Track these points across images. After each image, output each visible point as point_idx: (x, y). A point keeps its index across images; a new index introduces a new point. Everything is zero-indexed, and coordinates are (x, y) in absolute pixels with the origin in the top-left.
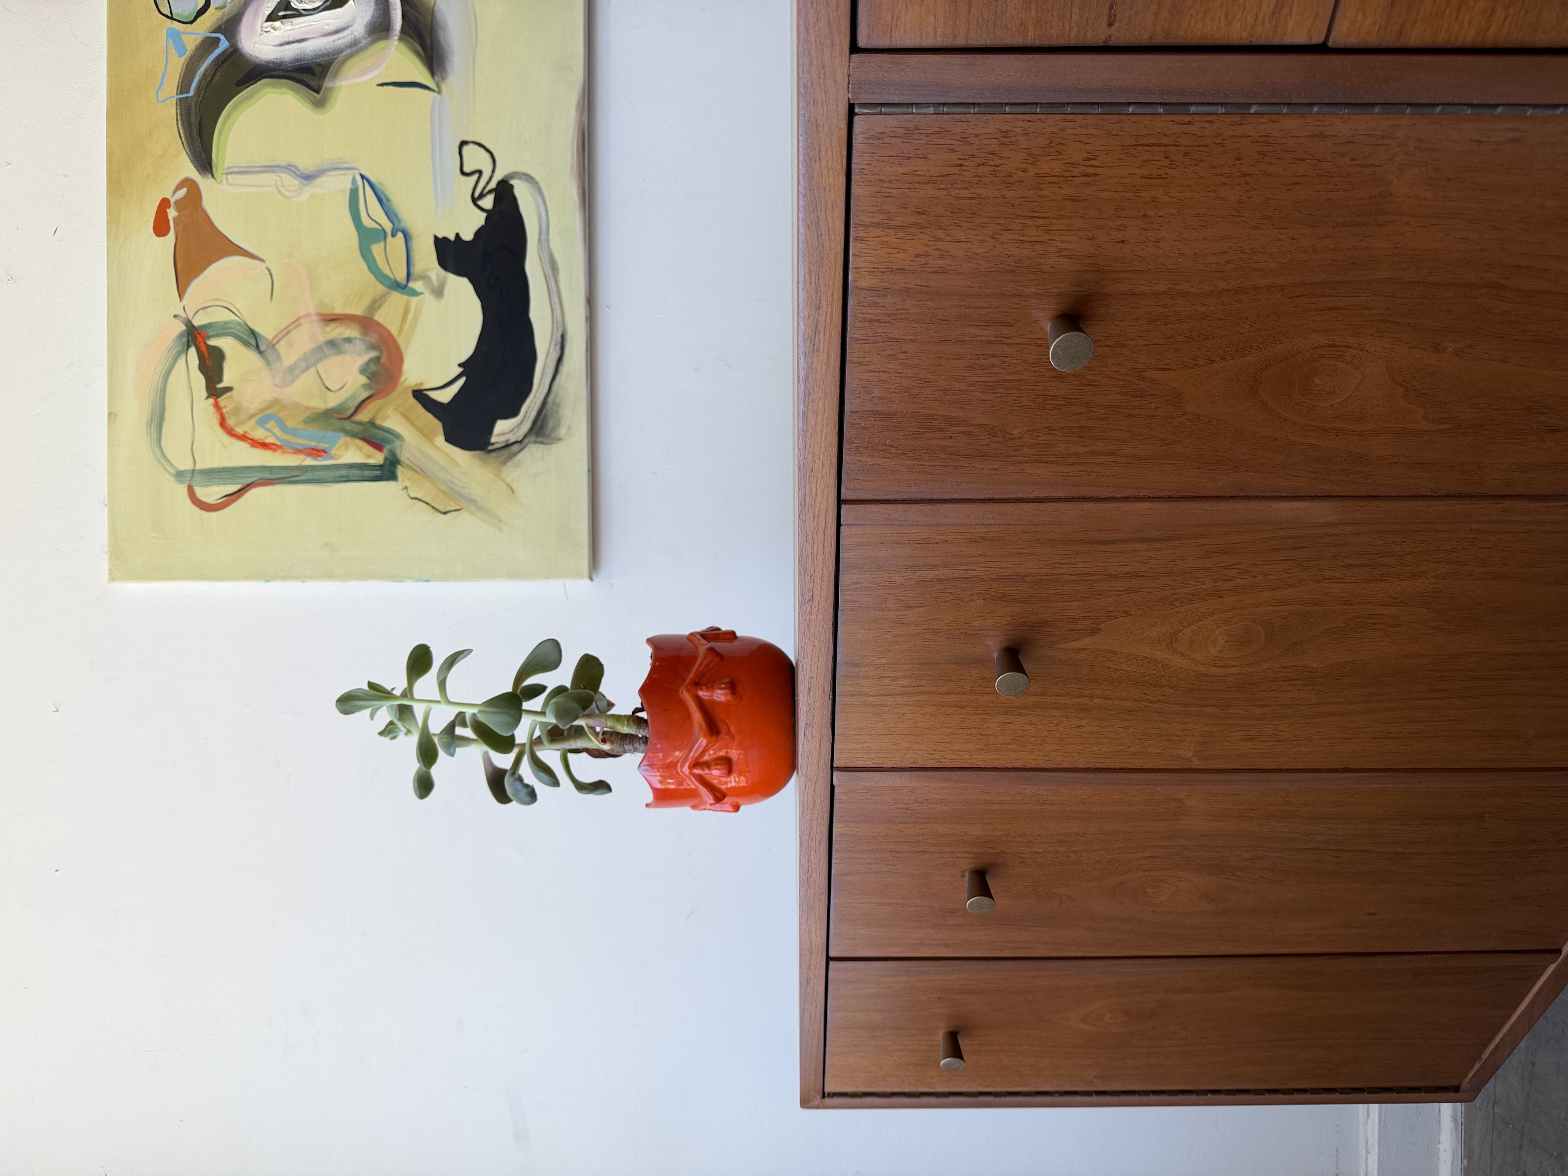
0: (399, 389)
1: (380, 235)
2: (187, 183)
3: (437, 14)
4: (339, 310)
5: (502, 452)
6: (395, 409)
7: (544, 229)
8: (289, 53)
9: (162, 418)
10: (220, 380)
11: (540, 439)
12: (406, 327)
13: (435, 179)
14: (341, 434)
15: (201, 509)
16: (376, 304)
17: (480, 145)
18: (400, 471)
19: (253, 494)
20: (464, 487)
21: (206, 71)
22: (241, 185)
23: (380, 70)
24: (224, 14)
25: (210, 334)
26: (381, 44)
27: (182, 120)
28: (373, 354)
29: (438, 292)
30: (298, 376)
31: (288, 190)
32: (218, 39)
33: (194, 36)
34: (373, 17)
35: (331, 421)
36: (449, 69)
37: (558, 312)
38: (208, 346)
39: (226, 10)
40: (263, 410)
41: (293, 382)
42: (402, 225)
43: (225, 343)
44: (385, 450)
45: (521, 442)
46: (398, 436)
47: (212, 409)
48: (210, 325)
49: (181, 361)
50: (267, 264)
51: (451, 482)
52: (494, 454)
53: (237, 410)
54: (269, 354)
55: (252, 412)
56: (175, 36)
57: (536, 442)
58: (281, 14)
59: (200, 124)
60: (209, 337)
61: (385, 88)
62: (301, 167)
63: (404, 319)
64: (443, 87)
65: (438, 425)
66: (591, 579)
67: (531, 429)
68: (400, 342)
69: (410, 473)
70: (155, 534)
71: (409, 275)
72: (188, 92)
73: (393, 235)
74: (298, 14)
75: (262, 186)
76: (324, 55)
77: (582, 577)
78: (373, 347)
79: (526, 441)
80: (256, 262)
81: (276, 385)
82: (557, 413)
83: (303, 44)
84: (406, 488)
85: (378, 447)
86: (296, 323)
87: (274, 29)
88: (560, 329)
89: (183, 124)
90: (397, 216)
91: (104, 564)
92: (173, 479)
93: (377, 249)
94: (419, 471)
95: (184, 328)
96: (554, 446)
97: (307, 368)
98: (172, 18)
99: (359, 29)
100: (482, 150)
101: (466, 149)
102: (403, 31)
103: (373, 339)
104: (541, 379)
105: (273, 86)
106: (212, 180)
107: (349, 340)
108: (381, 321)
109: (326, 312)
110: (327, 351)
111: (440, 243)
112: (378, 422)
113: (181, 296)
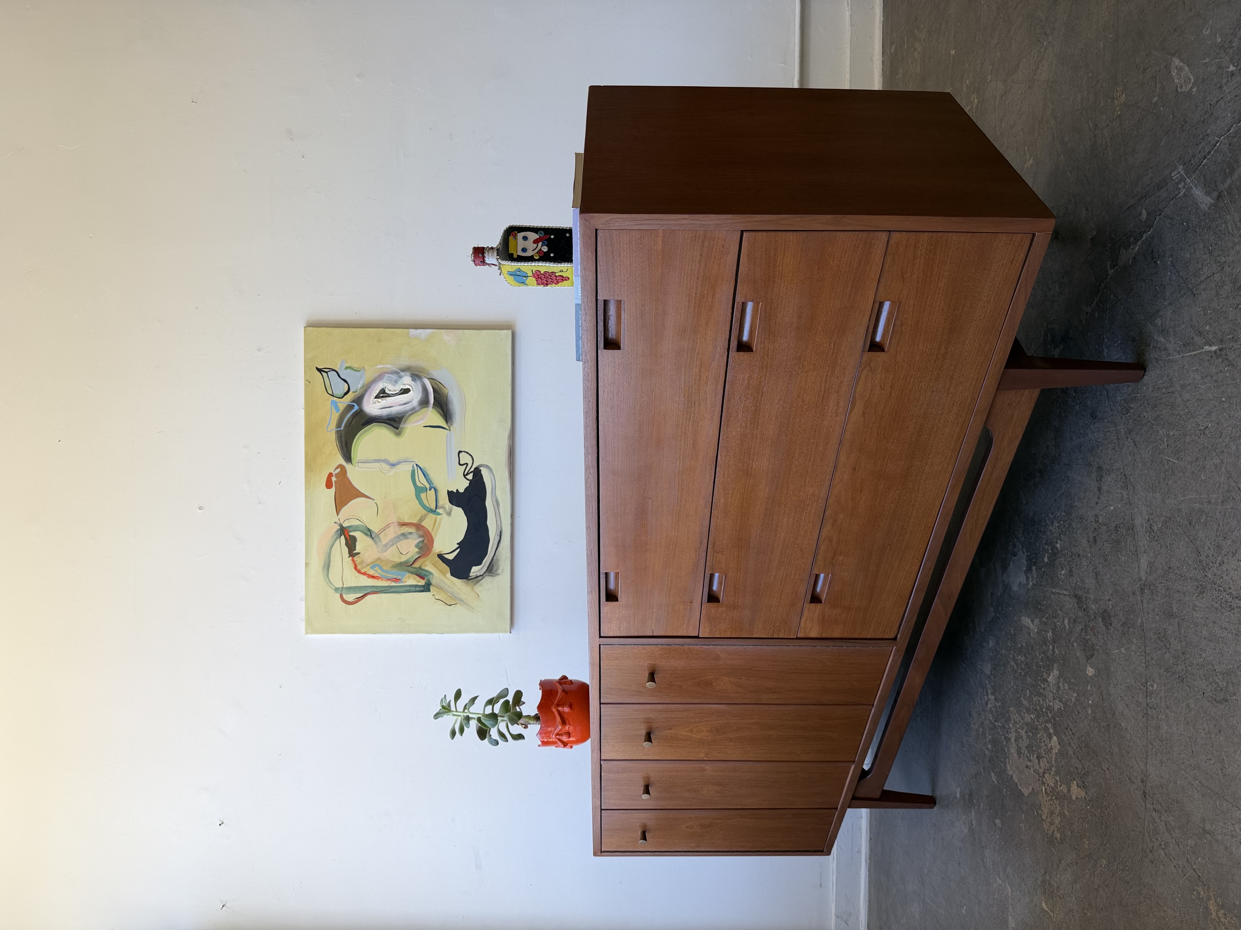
0: (432, 554)
1: (424, 490)
2: (340, 466)
3: (449, 397)
4: (406, 521)
5: (475, 580)
6: (430, 562)
7: (494, 488)
8: (385, 412)
9: (329, 566)
10: (355, 550)
11: (490, 574)
12: (435, 528)
13: (448, 467)
14: (407, 573)
15: (346, 604)
16: (422, 519)
17: (467, 453)
18: (432, 588)
19: (369, 597)
20: (458, 595)
21: (348, 419)
22: (364, 468)
23: (424, 420)
24: (356, 395)
25: (350, 530)
26: (425, 409)
27: (338, 439)
28: (421, 539)
29: (449, 514)
30: (389, 548)
31: (385, 470)
32: (354, 406)
33: (343, 404)
34: (421, 398)
35: (402, 567)
36: (454, 421)
37: (499, 522)
38: (349, 535)
39: (357, 393)
40: (373, 562)
41: (386, 550)
42: (434, 486)
43: (357, 534)
44: (425, 579)
45: (482, 575)
46: (431, 573)
47: (351, 562)
48: (350, 526)
49: (338, 541)
50: (375, 501)
51: (453, 592)
52: (471, 581)
53: (362, 562)
54: (376, 539)
55: (369, 563)
56: (334, 404)
57: (489, 576)
58: (381, 395)
59: (346, 441)
60: (350, 532)
61: (427, 428)
62: (390, 461)
63: (434, 525)
64: (451, 428)
65: (448, 569)
66: (511, 633)
67: (487, 570)
68: (432, 534)
69: (436, 589)
70: (325, 614)
71: (436, 506)
72: (341, 428)
73: (430, 490)
74: (389, 396)
75: (373, 468)
76: (400, 414)
77: (507, 632)
78: (421, 536)
79: (484, 575)
80: (371, 500)
81: (379, 552)
82: (498, 563)
83: (391, 409)
84: (434, 595)
85: (423, 578)
86: (388, 526)
87: (379, 402)
88: (500, 529)
89: (338, 441)
90: (431, 482)
91: (303, 626)
92: (334, 591)
93: (423, 495)
94: (440, 588)
95: (339, 527)
96: (496, 577)
97: (393, 545)
98: (333, 396)
99: (415, 403)
100: (468, 455)
101: (461, 454)
102: (434, 404)
103: (421, 533)
104: (491, 549)
105: (378, 426)
106: (352, 465)
107: (411, 533)
108: (424, 525)
109: (401, 521)
110: (401, 538)
111: (450, 493)
112: (423, 567)
113: (338, 514)
